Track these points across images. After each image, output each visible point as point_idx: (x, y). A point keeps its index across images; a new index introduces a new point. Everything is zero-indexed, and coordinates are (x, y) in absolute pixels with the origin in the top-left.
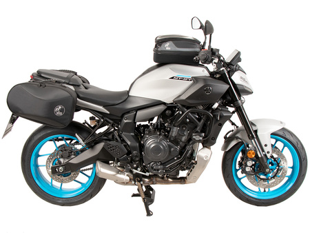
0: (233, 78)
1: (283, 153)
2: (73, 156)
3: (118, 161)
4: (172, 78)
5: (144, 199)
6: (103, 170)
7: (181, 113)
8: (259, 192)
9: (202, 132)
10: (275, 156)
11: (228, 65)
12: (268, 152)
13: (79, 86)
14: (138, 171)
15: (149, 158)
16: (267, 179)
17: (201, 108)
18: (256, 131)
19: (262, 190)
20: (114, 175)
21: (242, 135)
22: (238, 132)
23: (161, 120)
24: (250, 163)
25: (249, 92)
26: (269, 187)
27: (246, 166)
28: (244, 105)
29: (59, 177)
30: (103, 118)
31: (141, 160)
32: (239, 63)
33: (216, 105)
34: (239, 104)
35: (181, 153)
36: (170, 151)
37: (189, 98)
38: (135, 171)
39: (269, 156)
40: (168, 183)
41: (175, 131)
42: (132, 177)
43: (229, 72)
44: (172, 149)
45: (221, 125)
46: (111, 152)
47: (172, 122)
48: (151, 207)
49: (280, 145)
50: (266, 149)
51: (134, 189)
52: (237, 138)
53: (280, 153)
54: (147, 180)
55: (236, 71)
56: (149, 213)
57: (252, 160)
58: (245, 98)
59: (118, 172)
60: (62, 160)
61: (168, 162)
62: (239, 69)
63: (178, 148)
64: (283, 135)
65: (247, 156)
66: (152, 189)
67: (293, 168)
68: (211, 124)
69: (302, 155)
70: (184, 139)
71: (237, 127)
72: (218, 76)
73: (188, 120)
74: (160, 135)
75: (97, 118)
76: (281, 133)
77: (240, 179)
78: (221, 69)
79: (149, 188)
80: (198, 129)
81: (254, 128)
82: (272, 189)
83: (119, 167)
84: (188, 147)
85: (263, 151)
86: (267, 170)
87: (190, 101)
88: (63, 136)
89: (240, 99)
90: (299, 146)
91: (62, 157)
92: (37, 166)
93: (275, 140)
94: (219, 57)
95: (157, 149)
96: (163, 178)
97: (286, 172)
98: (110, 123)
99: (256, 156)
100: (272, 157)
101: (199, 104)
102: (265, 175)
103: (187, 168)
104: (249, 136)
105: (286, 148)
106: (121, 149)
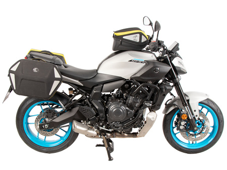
0: (173, 62)
1: (207, 116)
2: (55, 117)
3: (89, 120)
4: (131, 61)
5: (107, 148)
6: (78, 127)
7: (136, 86)
8: (189, 144)
9: (151, 100)
10: (201, 118)
11: (170, 52)
12: (196, 116)
13: (60, 65)
14: (104, 128)
15: (112, 119)
16: (195, 135)
17: (150, 82)
18: (188, 101)
19: (191, 142)
20: (86, 131)
21: (178, 103)
22: (175, 100)
23: (121, 91)
24: (183, 123)
25: (184, 73)
26: (196, 140)
27: (180, 125)
28: (180, 82)
29: (45, 132)
30: (78, 89)
31: (106, 120)
32: (178, 52)
33: (161, 81)
34: (176, 81)
35: (135, 115)
36: (127, 114)
37: (143, 75)
38: (101, 128)
39: (197, 118)
40: (124, 136)
41: (131, 100)
42: (98, 133)
43: (170, 58)
44: (129, 113)
45: (164, 95)
46: (84, 114)
47: (129, 92)
48: (112, 154)
49: (205, 111)
50: (195, 114)
51: (100, 141)
52: (175, 105)
53: (204, 116)
54: (109, 134)
55: (175, 57)
56: (110, 159)
57: (185, 120)
58: (181, 76)
59: (89, 129)
60: (47, 119)
61: (125, 122)
62: (177, 55)
63: (133, 111)
64: (207, 104)
65: (181, 118)
66: (111, 141)
67: (214, 127)
68: (158, 94)
69: (220, 118)
70: (137, 105)
71: (174, 97)
72: (162, 60)
73: (141, 92)
74: (120, 102)
75: (74, 89)
76: (206, 102)
77: (175, 134)
78: (165, 56)
79: (109, 141)
80: (148, 98)
81: (187, 98)
82: (198, 142)
83: (89, 125)
84: (140, 111)
85: (193, 114)
86: (195, 128)
87: (143, 78)
88: (47, 101)
89: (177, 77)
90: (219, 111)
91: (47, 117)
92: (28, 124)
93: (201, 107)
94: (164, 47)
95: (118, 112)
96: (121, 133)
97: (209, 130)
98: (83, 93)
99: (188, 118)
100: (199, 119)
101: (150, 80)
102: (194, 132)
103: (139, 126)
104: (183, 104)
105: (209, 113)
106: (91, 112)
